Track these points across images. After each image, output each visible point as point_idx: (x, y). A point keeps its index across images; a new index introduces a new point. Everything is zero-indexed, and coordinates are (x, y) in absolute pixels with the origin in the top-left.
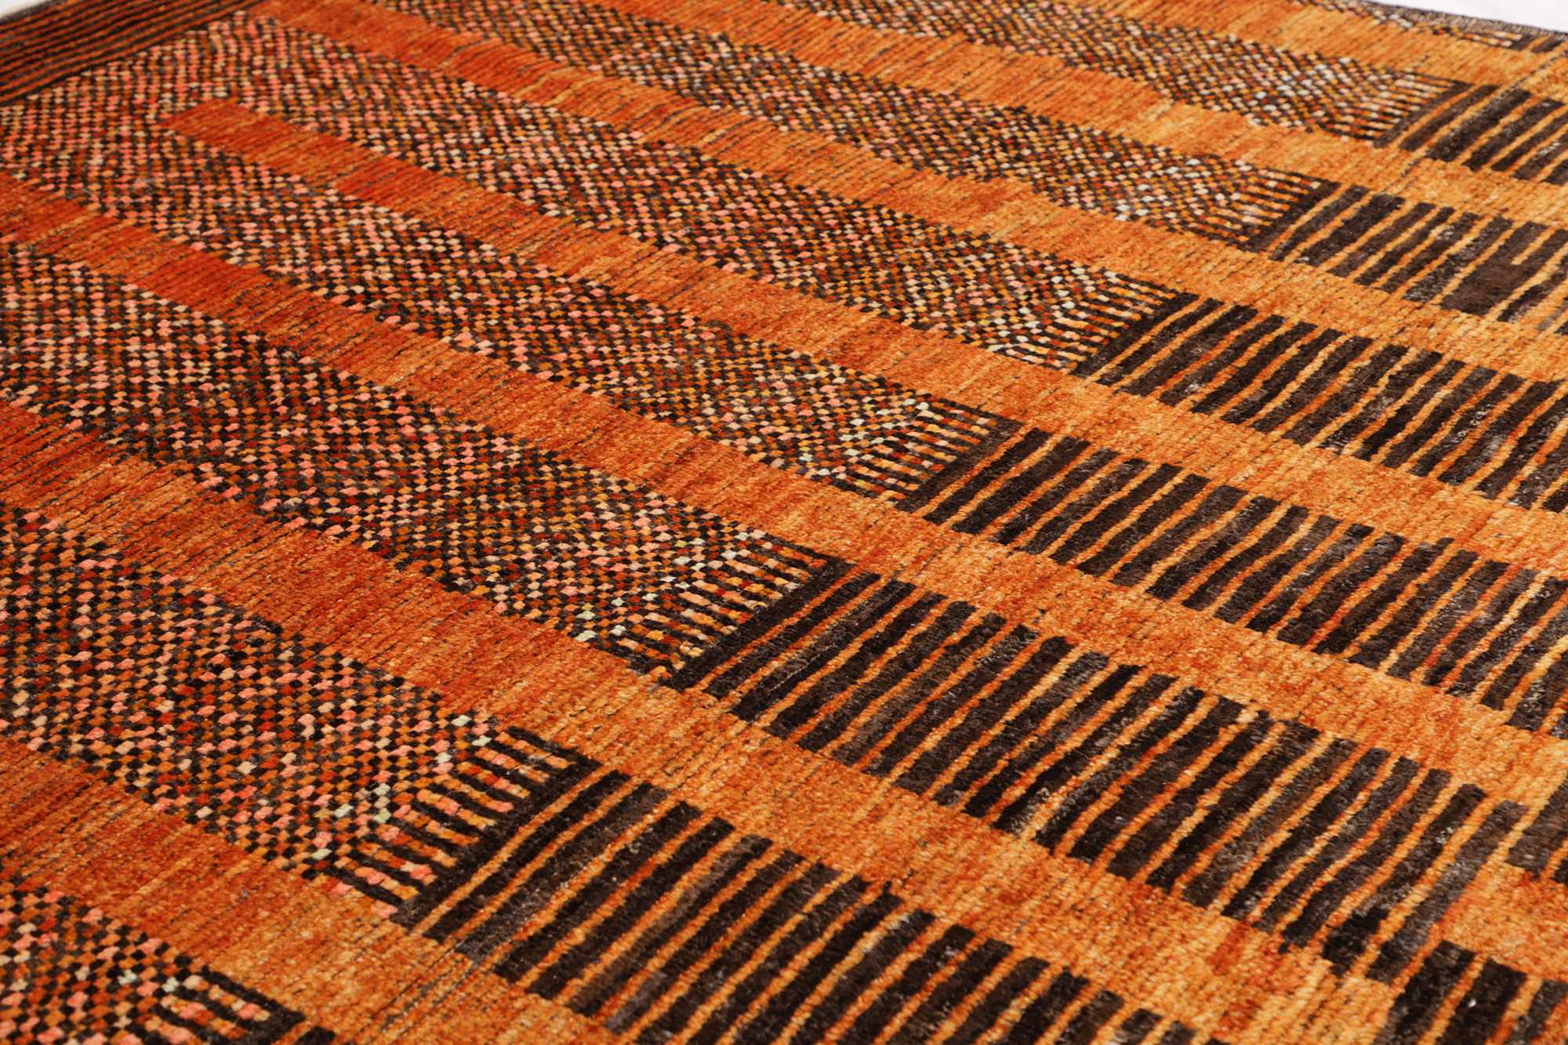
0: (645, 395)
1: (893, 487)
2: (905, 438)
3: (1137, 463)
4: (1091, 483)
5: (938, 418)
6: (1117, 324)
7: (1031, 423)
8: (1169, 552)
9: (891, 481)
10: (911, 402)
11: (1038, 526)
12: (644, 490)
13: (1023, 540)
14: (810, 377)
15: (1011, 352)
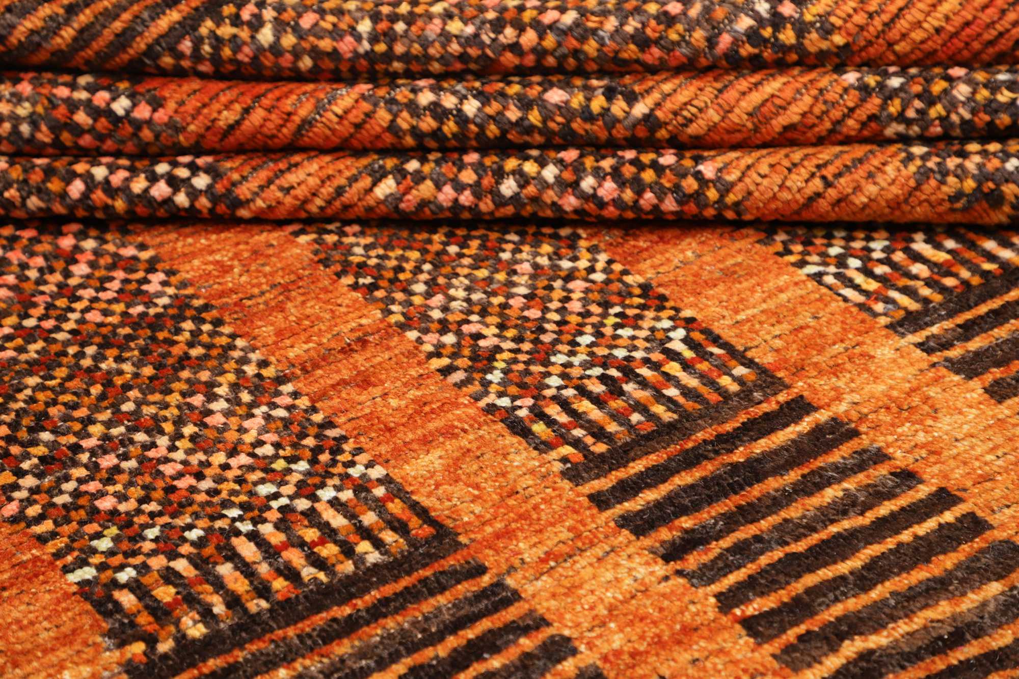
0: (359, 250)
1: (577, 443)
2: (629, 373)
3: (908, 477)
4: (831, 494)
5: (688, 354)
6: (987, 266)
7: (800, 386)
8: (878, 627)
9: (578, 432)
10: (667, 324)
11: (726, 542)
12: (281, 380)
13: (693, 561)
14: (566, 264)
15: (829, 280)
